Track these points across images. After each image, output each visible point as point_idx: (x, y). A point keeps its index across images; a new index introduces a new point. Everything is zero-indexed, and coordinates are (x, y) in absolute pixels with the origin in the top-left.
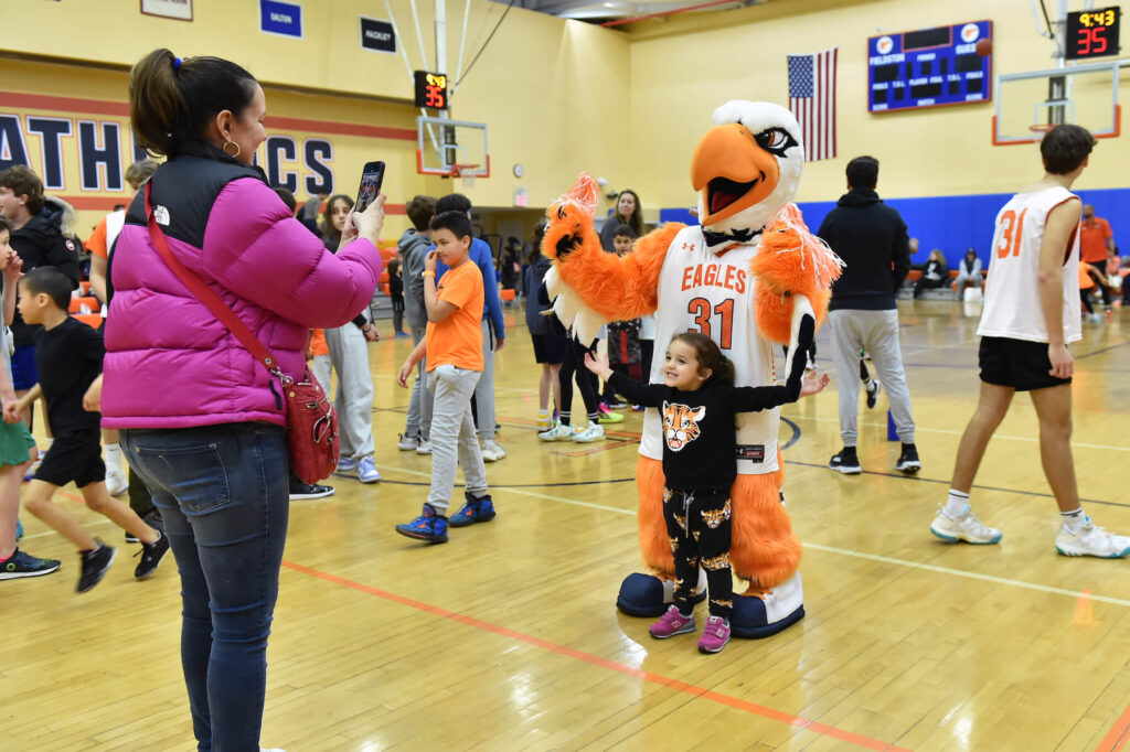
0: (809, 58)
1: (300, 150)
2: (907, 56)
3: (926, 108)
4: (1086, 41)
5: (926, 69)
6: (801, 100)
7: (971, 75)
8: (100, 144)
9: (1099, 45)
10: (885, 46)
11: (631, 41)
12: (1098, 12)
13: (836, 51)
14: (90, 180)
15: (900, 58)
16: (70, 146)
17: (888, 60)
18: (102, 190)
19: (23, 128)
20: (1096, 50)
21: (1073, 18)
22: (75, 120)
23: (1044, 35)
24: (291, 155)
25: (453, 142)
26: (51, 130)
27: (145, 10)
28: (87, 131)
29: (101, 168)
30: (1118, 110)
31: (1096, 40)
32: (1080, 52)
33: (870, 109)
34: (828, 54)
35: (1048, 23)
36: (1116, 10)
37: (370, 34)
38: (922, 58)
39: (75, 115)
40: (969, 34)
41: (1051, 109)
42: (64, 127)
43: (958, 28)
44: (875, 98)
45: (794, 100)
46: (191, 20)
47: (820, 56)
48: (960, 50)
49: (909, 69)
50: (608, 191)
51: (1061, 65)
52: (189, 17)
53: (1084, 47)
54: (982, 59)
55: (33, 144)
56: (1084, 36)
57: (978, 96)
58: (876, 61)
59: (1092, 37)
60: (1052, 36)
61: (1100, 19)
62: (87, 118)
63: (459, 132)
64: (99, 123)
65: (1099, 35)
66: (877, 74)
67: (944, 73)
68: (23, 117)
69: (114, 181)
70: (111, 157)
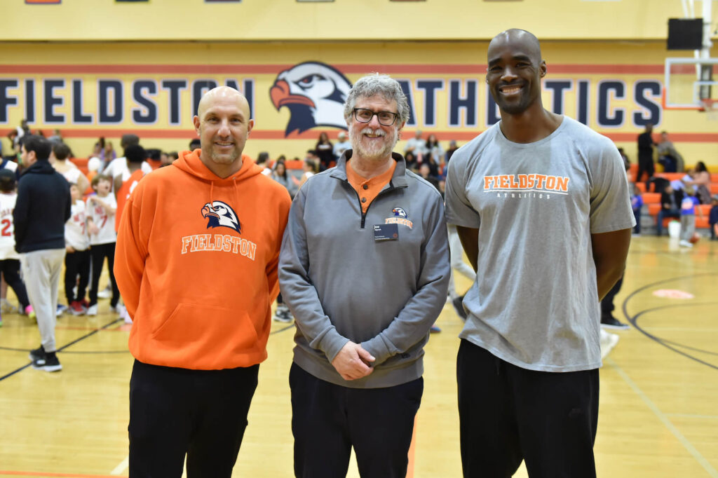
1: (630, 90)
8: (463, 95)
14: (454, 120)
16: (442, 98)
18: (462, 126)
19: (413, 87)
22: (447, 79)
24: (620, 93)
26: (430, 87)
28: (455, 86)
29: (463, 111)
39: (447, 76)
42: (439, 85)
55: (418, 96)
62: (456, 77)
64: (464, 80)
68: (413, 79)
69: (471, 120)
70: (470, 103)
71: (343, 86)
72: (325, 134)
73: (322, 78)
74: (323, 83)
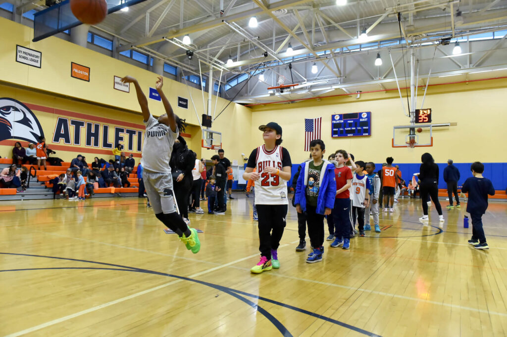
0: (312, 120)
2: (344, 121)
3: (350, 137)
4: (422, 118)
5: (350, 125)
6: (309, 133)
7: (365, 128)
8: (93, 131)
9: (426, 119)
10: (337, 118)
11: (253, 111)
12: (425, 110)
13: (321, 118)
14: (89, 143)
15: (342, 121)
16: (83, 131)
17: (338, 122)
18: (92, 147)
19: (69, 123)
20: (425, 121)
21: (417, 112)
22: (86, 122)
23: (407, 116)
25: (212, 138)
26: (78, 125)
27: (115, 87)
28: (89, 126)
29: (93, 139)
30: (432, 138)
31: (425, 118)
32: (420, 121)
33: (332, 136)
34: (318, 119)
35: (409, 112)
36: (430, 109)
37: (181, 102)
38: (349, 122)
39: (86, 120)
40: (365, 116)
41: (410, 137)
42: (82, 124)
43: (361, 114)
44: (334, 133)
45: (307, 132)
46: (129, 92)
47: (315, 119)
48: (361, 120)
49: (345, 125)
50: (245, 158)
51: (412, 125)
52: (128, 91)
53: (421, 120)
54: (368, 123)
55: (72, 129)
56: (421, 117)
57: (367, 134)
58: (334, 122)
59: (423, 117)
60: (410, 116)
61: (425, 112)
62: (90, 121)
63: (214, 135)
64: (94, 123)
65: (425, 116)
66: (334, 126)
67: (356, 127)
68: (69, 119)
69: (96, 144)
70: (96, 135)
71: (29, 116)
72: (19, 143)
73: (16, 109)
74: (17, 112)
